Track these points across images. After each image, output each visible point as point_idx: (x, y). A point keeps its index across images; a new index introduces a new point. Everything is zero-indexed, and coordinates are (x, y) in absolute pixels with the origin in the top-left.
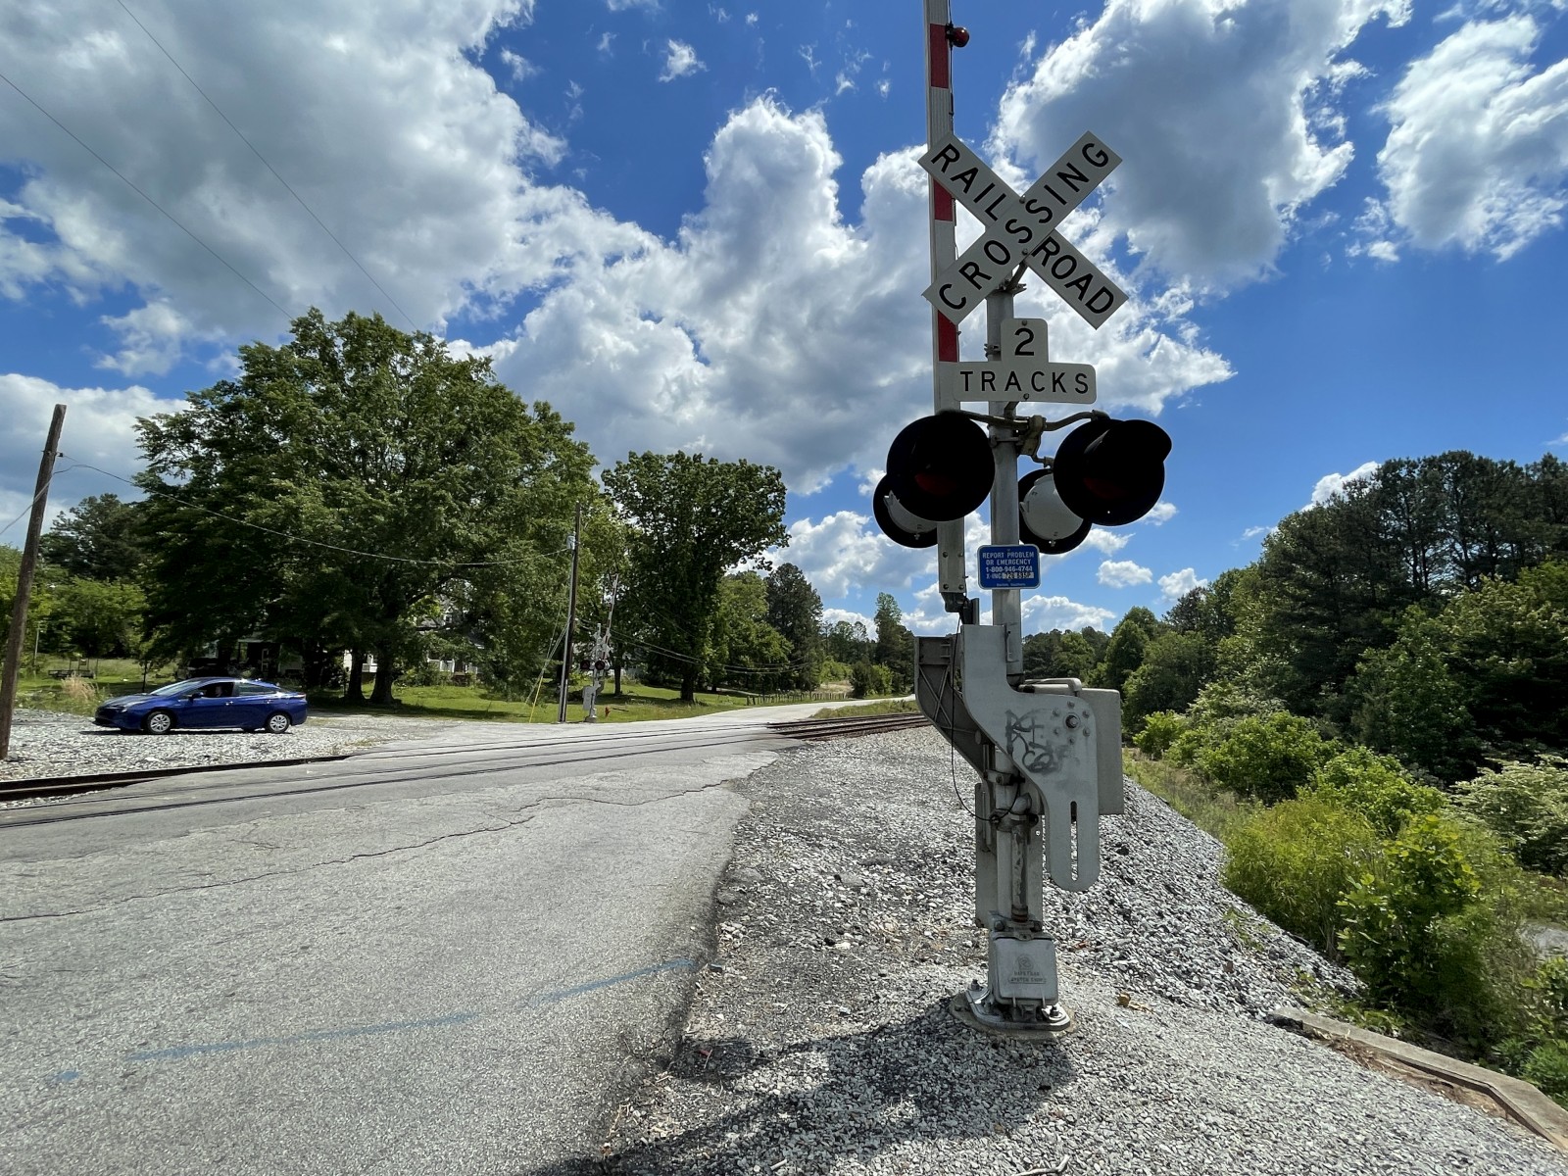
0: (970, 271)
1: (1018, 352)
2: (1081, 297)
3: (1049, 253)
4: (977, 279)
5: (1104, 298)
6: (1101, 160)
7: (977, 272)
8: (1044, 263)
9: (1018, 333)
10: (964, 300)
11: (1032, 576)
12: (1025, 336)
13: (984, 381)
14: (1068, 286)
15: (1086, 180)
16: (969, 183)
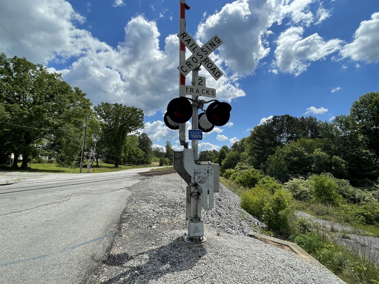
0: (188, 64)
1: (199, 84)
2: (213, 73)
3: (207, 62)
4: (190, 66)
5: (218, 74)
6: (218, 41)
7: (190, 64)
8: (205, 64)
9: (199, 80)
10: (187, 70)
11: (201, 137)
12: (200, 81)
13: (191, 90)
14: (210, 70)
15: (215, 46)
16: (189, 42)
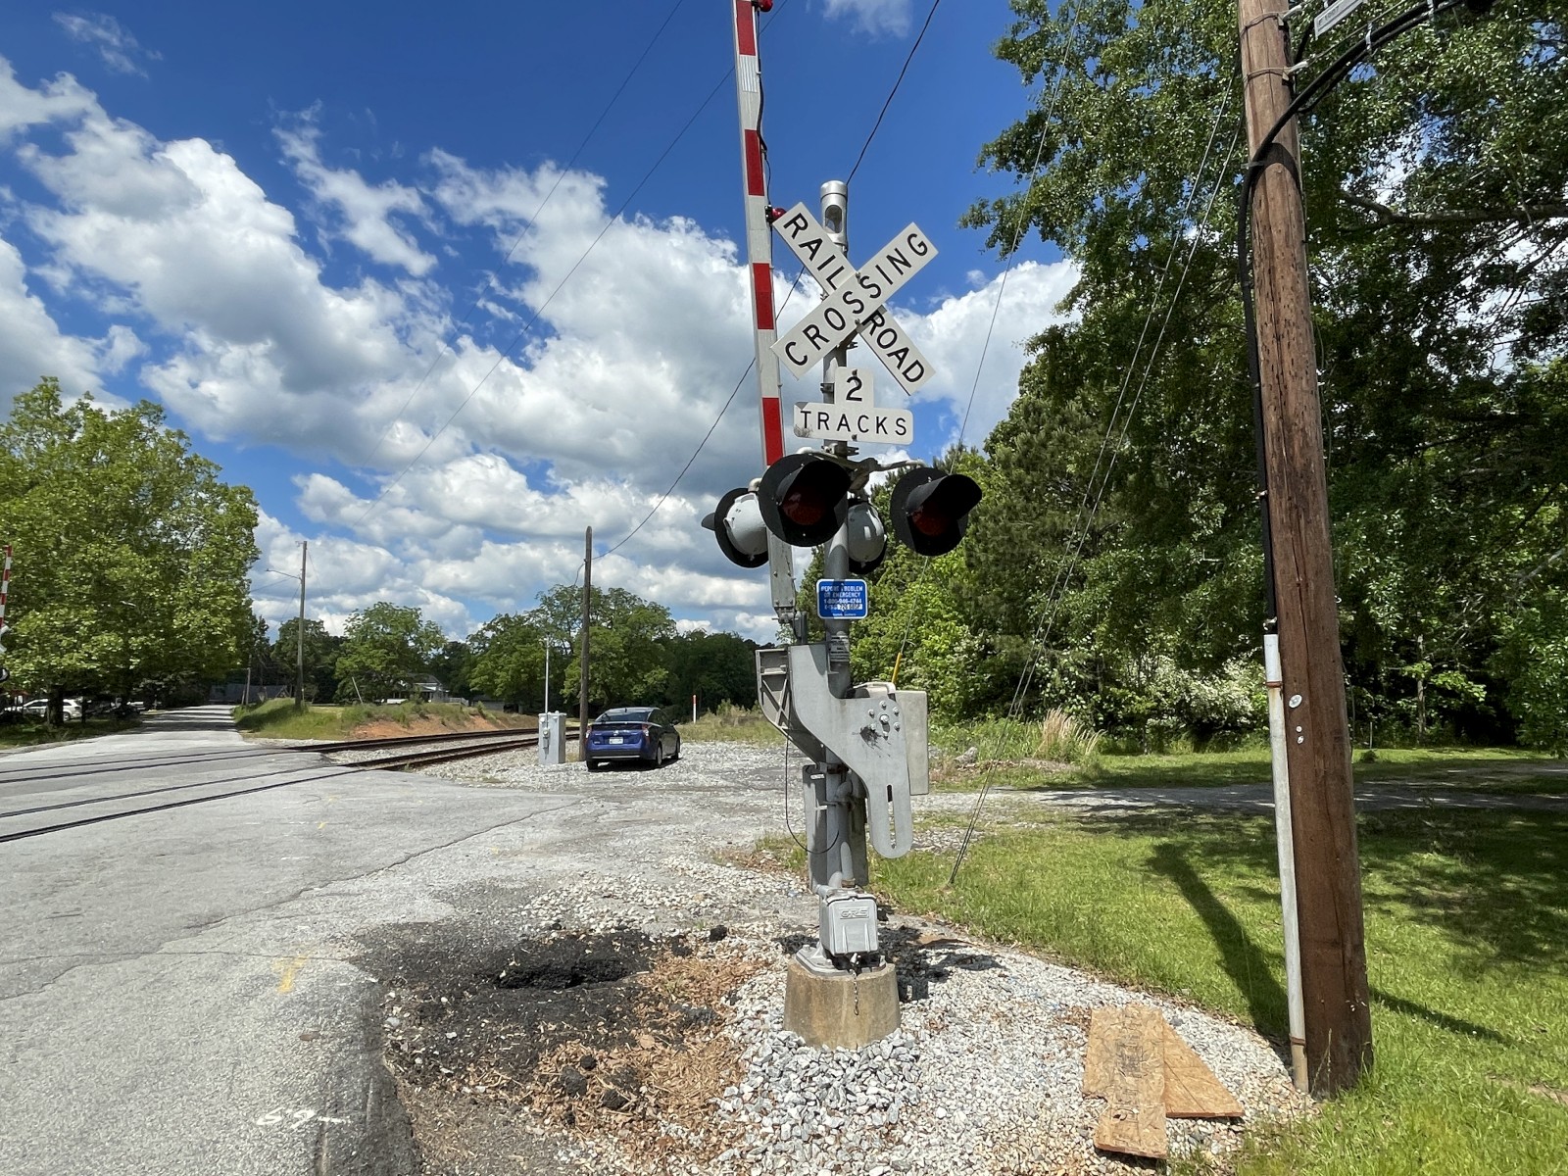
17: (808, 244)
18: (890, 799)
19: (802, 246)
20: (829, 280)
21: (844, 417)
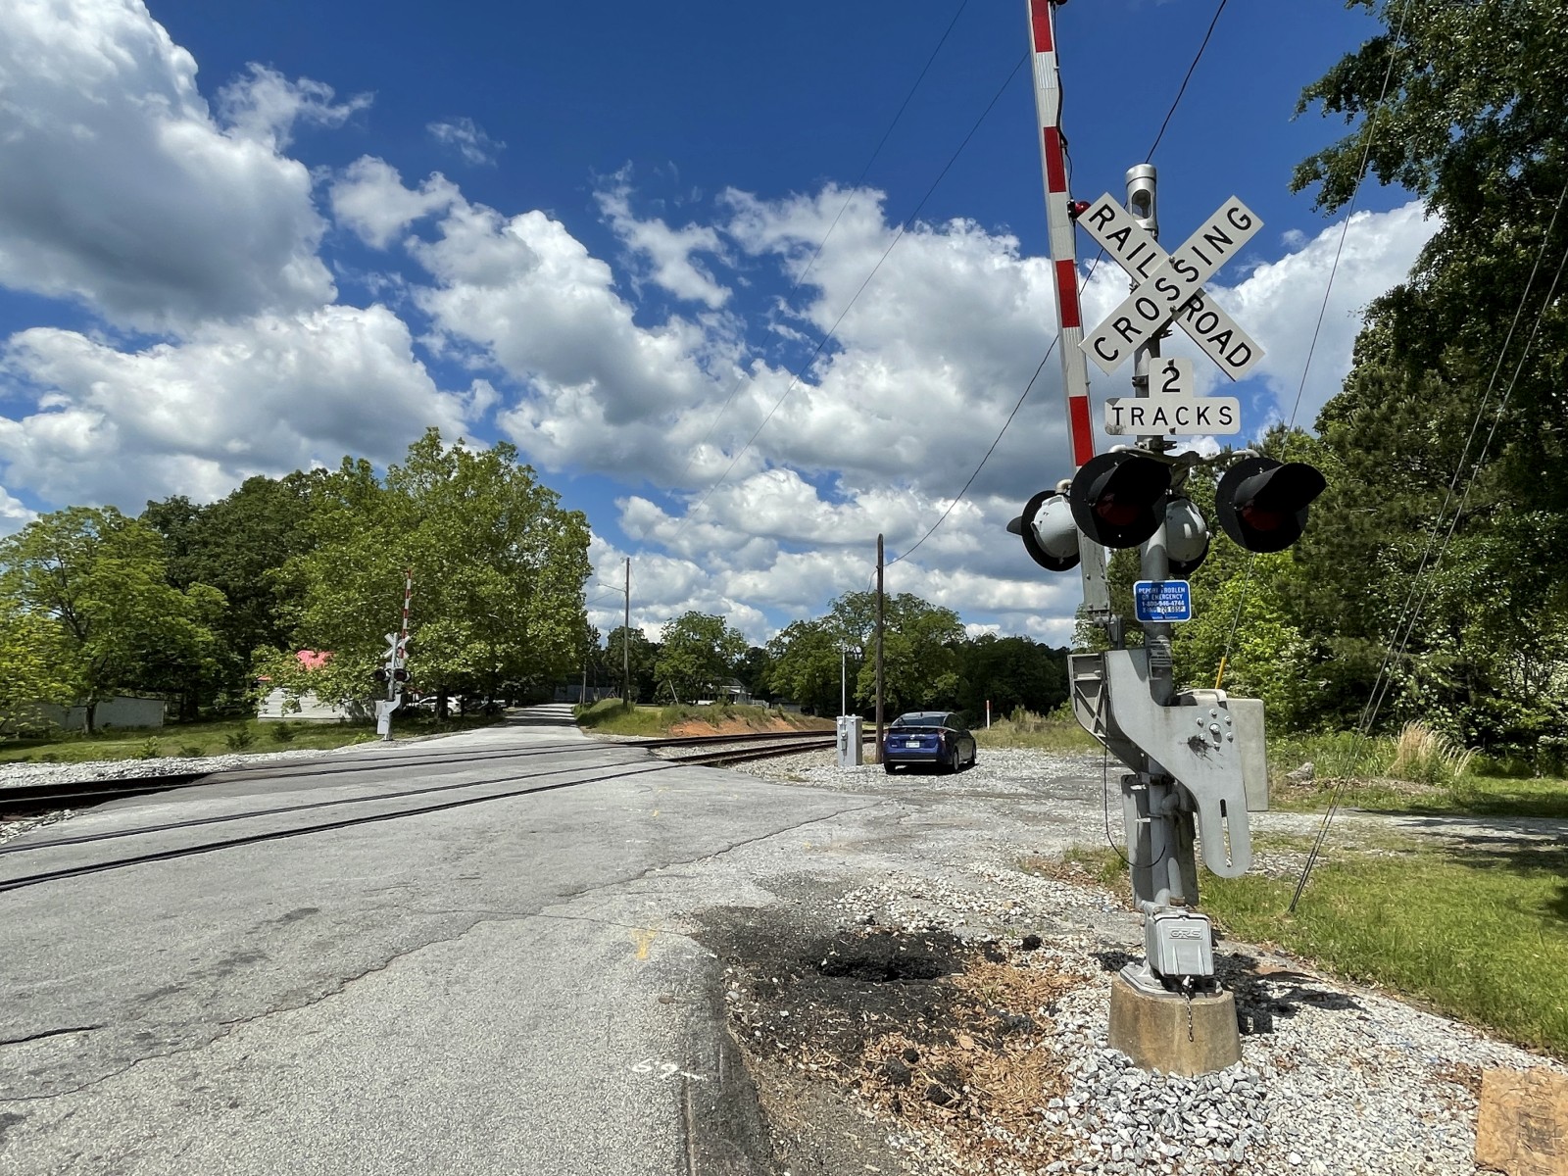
17: (1116, 235)
18: (1224, 814)
19: (1108, 237)
20: (1139, 269)
21: (1160, 410)
